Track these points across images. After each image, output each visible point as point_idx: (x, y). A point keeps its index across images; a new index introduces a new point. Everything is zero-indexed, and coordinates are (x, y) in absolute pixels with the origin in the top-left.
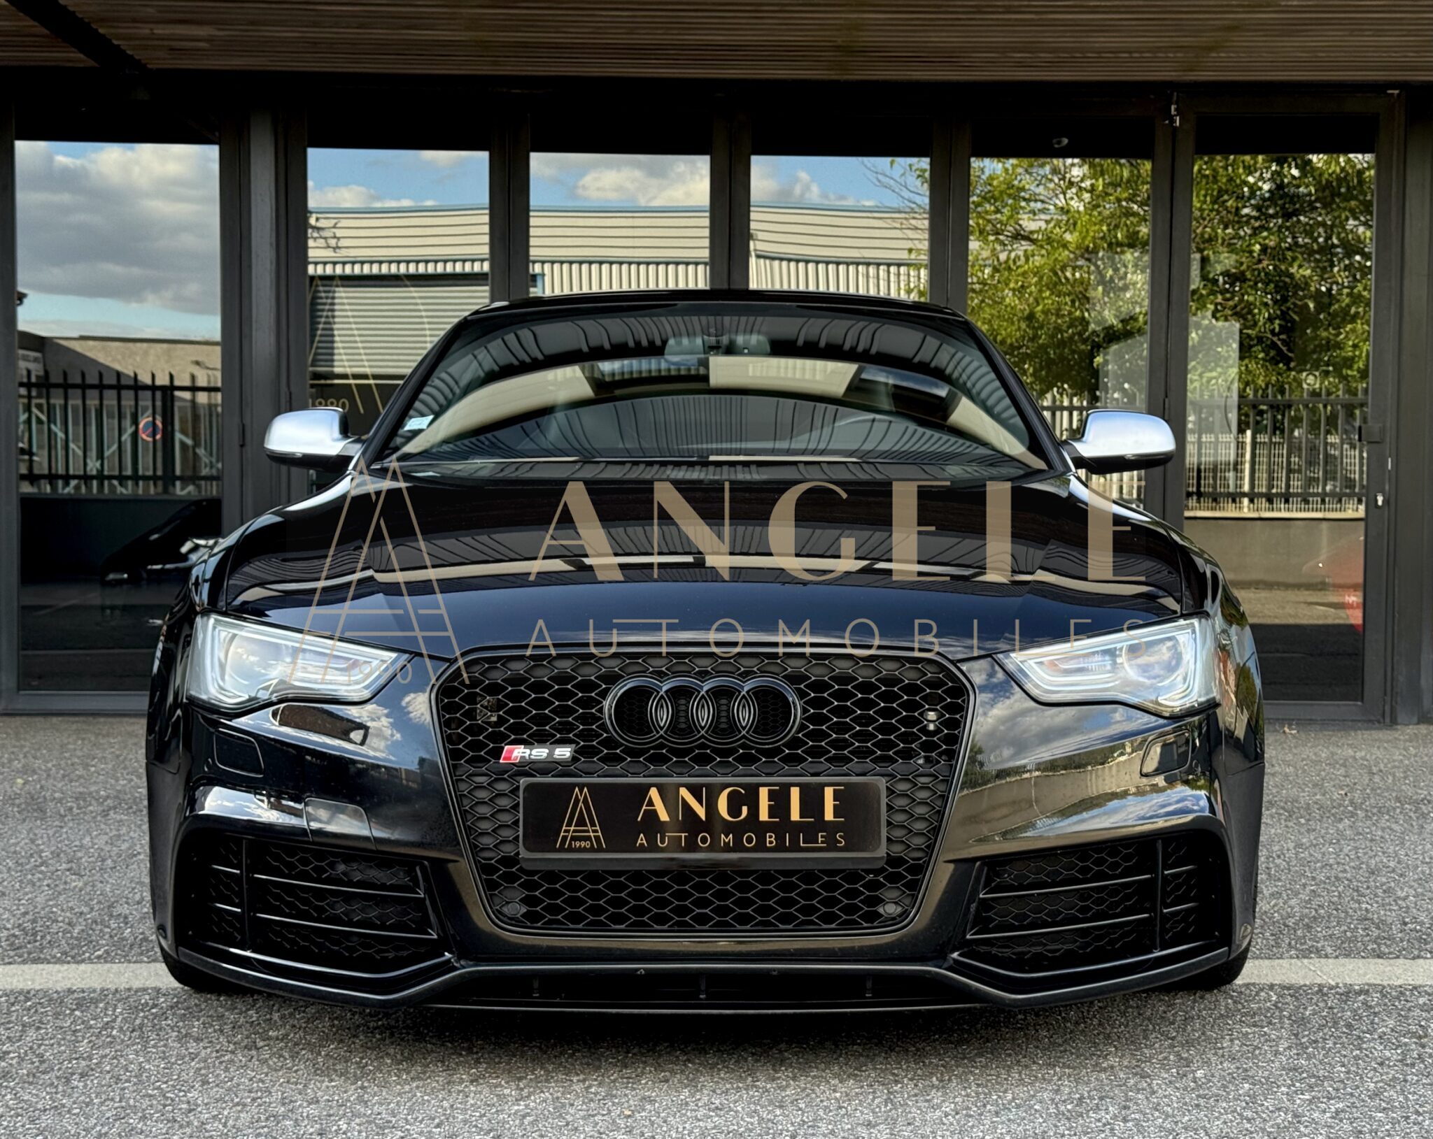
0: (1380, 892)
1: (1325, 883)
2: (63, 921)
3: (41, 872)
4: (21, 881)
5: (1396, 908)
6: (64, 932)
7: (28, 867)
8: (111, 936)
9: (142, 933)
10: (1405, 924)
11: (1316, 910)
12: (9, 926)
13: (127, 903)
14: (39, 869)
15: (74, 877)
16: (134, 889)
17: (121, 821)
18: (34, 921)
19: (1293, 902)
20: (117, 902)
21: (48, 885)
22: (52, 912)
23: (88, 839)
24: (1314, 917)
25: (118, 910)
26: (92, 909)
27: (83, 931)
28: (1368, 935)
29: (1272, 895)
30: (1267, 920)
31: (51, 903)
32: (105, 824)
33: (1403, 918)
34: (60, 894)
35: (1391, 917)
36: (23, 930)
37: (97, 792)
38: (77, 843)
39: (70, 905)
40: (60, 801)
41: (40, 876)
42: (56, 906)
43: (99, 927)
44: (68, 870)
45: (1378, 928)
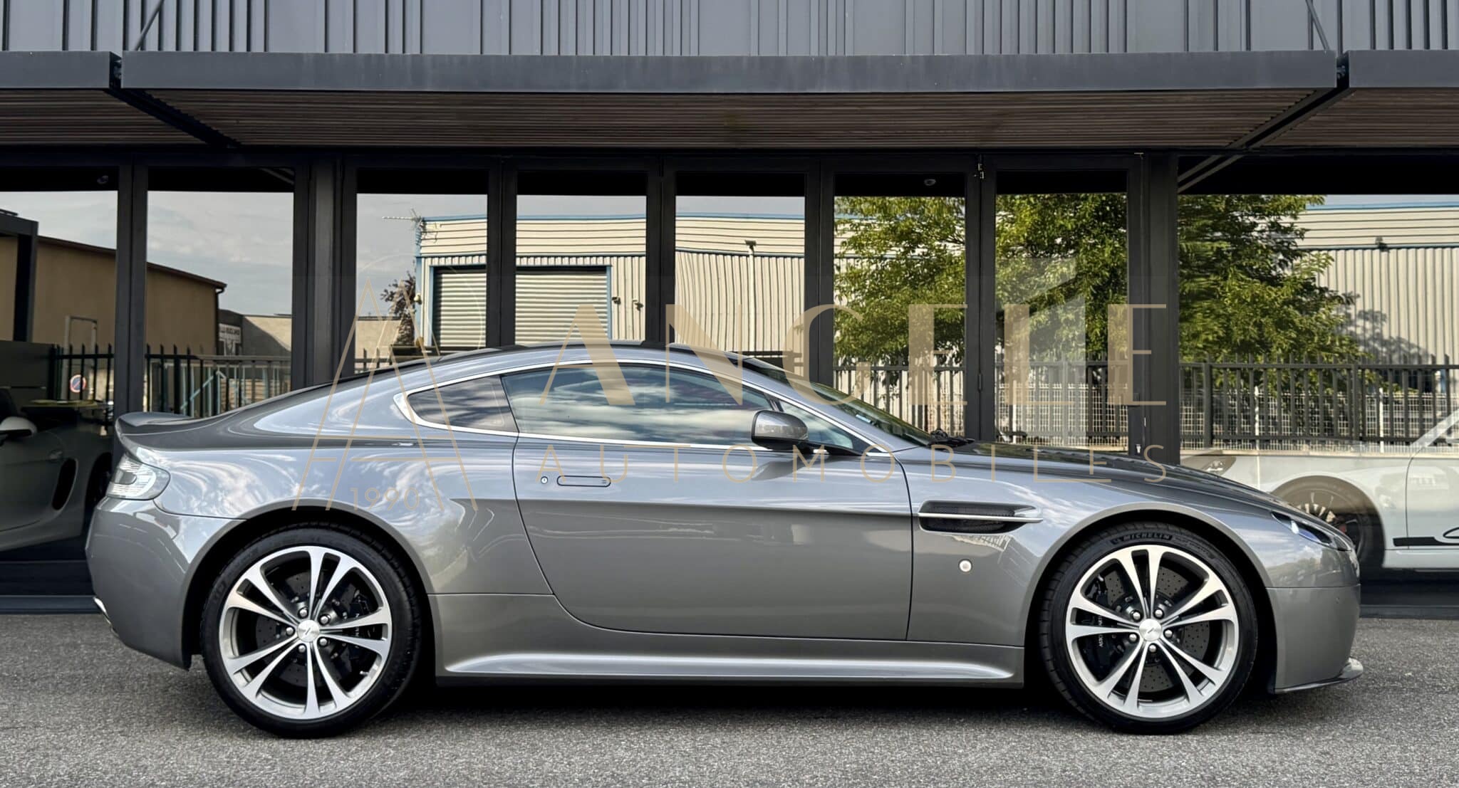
0: (1061, 748)
1: (1026, 740)
2: (101, 771)
3: (101, 734)
4: (83, 741)
5: (1064, 759)
6: (101, 778)
7: (93, 730)
8: (130, 782)
9: (153, 780)
10: (1065, 771)
11: (1007, 761)
12: (62, 774)
13: (151, 757)
14: (100, 731)
15: (122, 737)
16: (160, 746)
17: (174, 695)
18: (81, 770)
19: (991, 755)
20: (144, 756)
21: (102, 744)
22: (96, 764)
23: (145, 708)
24: (1002, 767)
25: (143, 762)
26: (125, 761)
27: (112, 778)
28: (1033, 780)
29: (981, 749)
30: (967, 769)
31: (98, 757)
32: (162, 697)
33: (1066, 766)
34: (107, 750)
35: (1057, 767)
36: (71, 776)
37: (168, 672)
38: (136, 712)
39: (111, 758)
40: (138, 680)
41: (99, 736)
42: (100, 759)
43: (124, 775)
44: (120, 732)
45: (1044, 774)
